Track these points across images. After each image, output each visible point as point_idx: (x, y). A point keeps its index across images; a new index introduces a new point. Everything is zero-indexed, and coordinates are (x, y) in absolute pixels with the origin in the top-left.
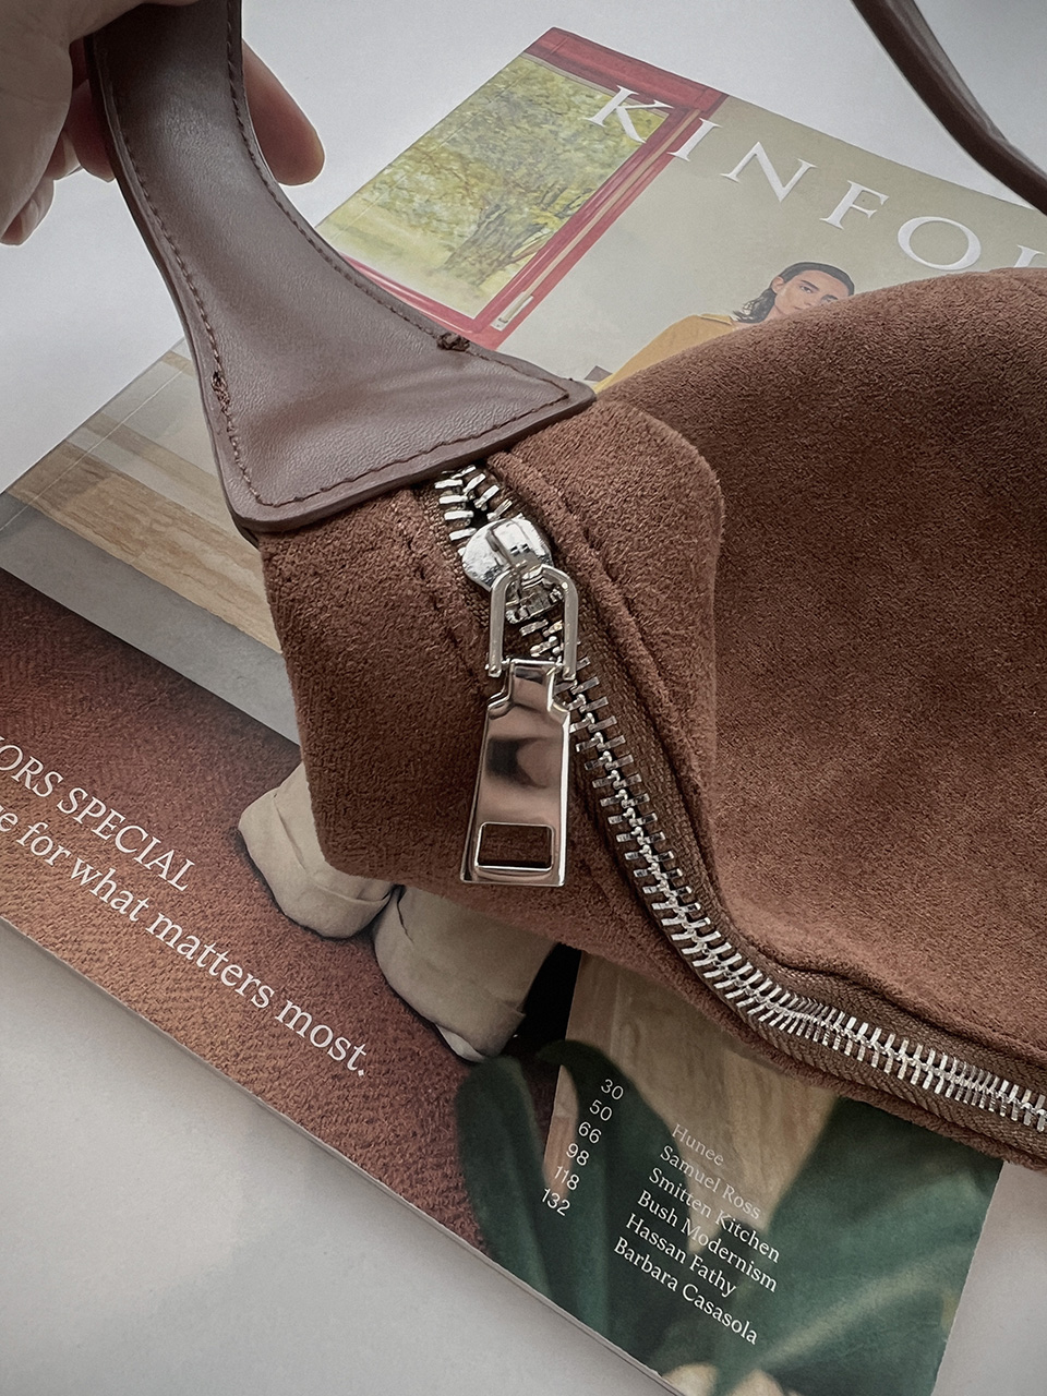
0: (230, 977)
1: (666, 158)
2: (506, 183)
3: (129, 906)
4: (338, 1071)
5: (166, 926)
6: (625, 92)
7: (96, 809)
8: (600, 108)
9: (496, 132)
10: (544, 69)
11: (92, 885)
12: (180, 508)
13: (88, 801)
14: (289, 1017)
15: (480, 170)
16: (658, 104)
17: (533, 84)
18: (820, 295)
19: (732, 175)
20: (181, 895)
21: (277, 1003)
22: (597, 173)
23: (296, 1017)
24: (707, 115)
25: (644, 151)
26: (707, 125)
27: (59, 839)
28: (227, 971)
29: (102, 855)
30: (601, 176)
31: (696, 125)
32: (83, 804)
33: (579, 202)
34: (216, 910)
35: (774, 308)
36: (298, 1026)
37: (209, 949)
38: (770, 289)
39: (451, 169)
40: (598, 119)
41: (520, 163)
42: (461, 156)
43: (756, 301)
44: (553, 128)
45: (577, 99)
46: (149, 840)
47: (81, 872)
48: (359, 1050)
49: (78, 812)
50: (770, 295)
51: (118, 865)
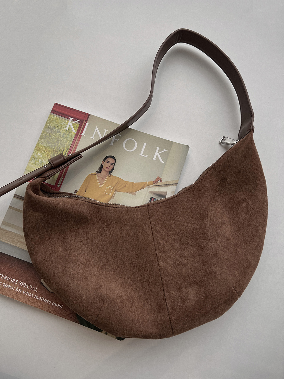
0: (45, 301)
1: (81, 136)
2: (54, 151)
3: (31, 295)
4: (60, 309)
5: (36, 297)
6: (71, 119)
7: (23, 284)
8: (67, 125)
9: (50, 138)
10: (55, 117)
11: (26, 294)
12: (20, 235)
13: (22, 283)
14: (53, 304)
15: (49, 149)
16: (78, 121)
17: (54, 122)
18: (110, 163)
19: (93, 137)
20: (37, 292)
21: (52, 303)
22: (69, 143)
23: (54, 304)
24: (86, 121)
25: (77, 135)
26: (87, 124)
27: (20, 289)
28: (45, 300)
29: (26, 290)
30: (70, 144)
31: (85, 124)
32: (22, 284)
33: (67, 152)
34: (42, 293)
35: (103, 169)
36: (55, 305)
37: (42, 298)
38: (102, 164)
39: (44, 151)
40: (67, 129)
41: (55, 145)
42: (45, 147)
43: (99, 168)
44: (59, 133)
45: (62, 124)
46: (31, 286)
47: (24, 292)
48: (62, 306)
49: (21, 285)
50: (102, 165)
51: (28, 290)
